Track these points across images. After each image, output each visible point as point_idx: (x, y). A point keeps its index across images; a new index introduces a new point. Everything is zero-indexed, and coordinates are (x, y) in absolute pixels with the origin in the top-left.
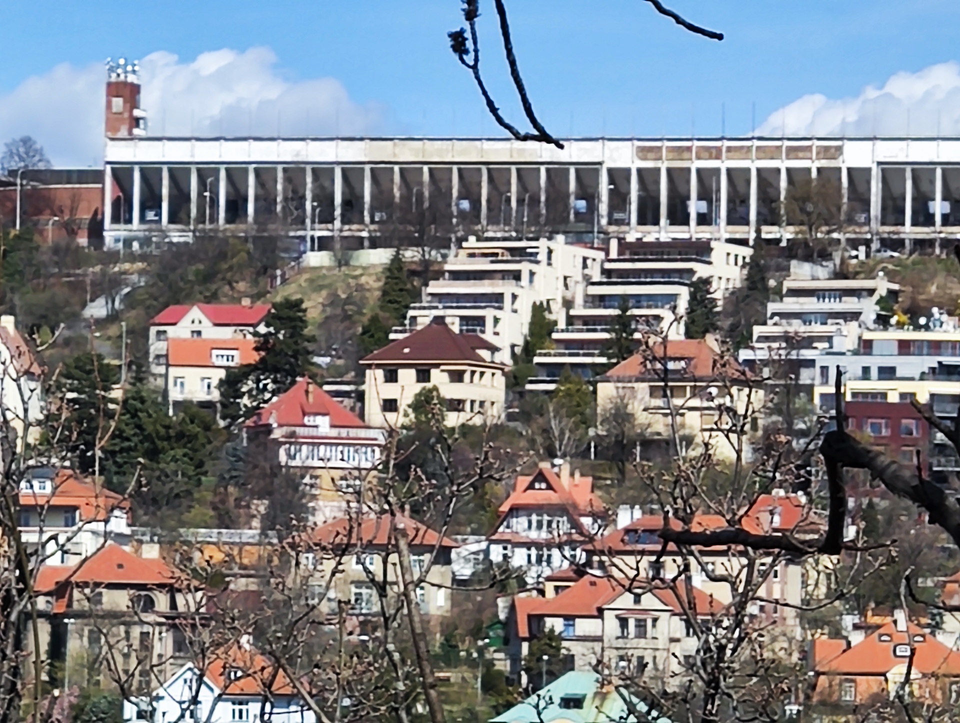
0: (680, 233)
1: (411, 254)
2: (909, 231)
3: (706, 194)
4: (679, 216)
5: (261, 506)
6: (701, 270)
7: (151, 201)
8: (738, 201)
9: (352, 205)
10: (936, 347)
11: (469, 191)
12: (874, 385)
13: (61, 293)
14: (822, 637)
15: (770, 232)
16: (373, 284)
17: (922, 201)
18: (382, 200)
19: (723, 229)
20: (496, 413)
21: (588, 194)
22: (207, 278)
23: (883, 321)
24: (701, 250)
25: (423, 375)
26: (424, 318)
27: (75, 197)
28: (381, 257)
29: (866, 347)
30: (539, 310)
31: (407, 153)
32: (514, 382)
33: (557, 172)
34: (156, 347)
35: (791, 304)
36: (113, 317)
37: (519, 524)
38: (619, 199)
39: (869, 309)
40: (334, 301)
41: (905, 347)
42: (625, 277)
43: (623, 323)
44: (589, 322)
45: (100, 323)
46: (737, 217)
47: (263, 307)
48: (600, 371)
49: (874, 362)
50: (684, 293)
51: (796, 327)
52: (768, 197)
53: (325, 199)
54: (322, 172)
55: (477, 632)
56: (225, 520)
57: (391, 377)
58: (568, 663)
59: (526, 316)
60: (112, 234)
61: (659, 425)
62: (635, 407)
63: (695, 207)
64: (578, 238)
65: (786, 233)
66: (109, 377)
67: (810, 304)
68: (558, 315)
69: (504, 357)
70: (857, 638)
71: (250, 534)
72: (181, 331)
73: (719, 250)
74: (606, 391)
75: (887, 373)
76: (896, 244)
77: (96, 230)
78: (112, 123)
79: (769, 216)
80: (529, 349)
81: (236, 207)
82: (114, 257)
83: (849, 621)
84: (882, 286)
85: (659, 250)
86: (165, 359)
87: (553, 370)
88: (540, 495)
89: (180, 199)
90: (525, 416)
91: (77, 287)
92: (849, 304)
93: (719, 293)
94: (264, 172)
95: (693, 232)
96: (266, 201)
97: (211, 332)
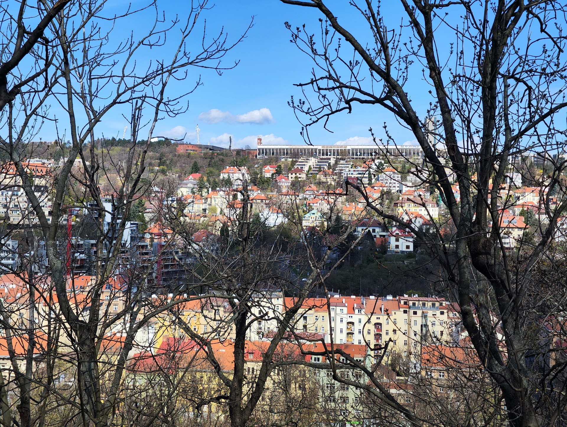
0: (327, 157)
1: (294, 159)
2: (355, 157)
3: (330, 152)
4: (327, 155)
5: (276, 190)
6: (329, 161)
7: (263, 153)
8: (334, 153)
9: (287, 153)
10: (358, 171)
11: (301, 152)
12: (350, 175)
13: (252, 164)
14: (344, 206)
15: (338, 157)
16: (290, 163)
17: (356, 153)
18: (291, 153)
19: (332, 156)
20: (305, 179)
21: (316, 152)
22: (270, 162)
23: (352, 168)
24: (330, 159)
25: (296, 174)
26: (296, 167)
27: (254, 153)
28: (291, 160)
29: (350, 171)
30: (310, 166)
31: (294, 147)
32: (307, 175)
33: (312, 149)
34: (263, 170)
35: (340, 166)
36: (258, 167)
37: (307, 192)
38: (320, 153)
39: (350, 166)
40: (285, 165)
41: (354, 171)
42: (320, 162)
43: (320, 168)
44: (316, 168)
45: (256, 168)
46: (334, 155)
47: (276, 166)
48: (317, 174)
49: (350, 173)
50: (327, 164)
51: (341, 168)
52: (338, 153)
53: (284, 153)
54: (284, 149)
55: (302, 205)
56: (272, 192)
57: (292, 174)
58: (313, 209)
59: (308, 167)
60: (258, 157)
61: (324, 180)
62: (321, 178)
63: (329, 154)
64: (315, 157)
65: (340, 157)
66: (258, 174)
67: (343, 166)
68: (312, 167)
69: (306, 172)
70: (348, 206)
71: (275, 193)
72: (266, 169)
73: (332, 159)
74: (318, 176)
75: (352, 174)
76: (353, 158)
77: (256, 156)
78: (258, 144)
79: (338, 155)
80: (309, 171)
81: (273, 154)
82: (258, 160)
83: (347, 204)
84: (352, 163)
85: (325, 159)
86: (264, 172)
87: (312, 174)
88: (310, 189)
89: (266, 152)
90: (308, 179)
91: (254, 163)
92: (347, 166)
93: (331, 164)
94: (276, 149)
95: (329, 157)
96: (277, 153)
97: (270, 169)
